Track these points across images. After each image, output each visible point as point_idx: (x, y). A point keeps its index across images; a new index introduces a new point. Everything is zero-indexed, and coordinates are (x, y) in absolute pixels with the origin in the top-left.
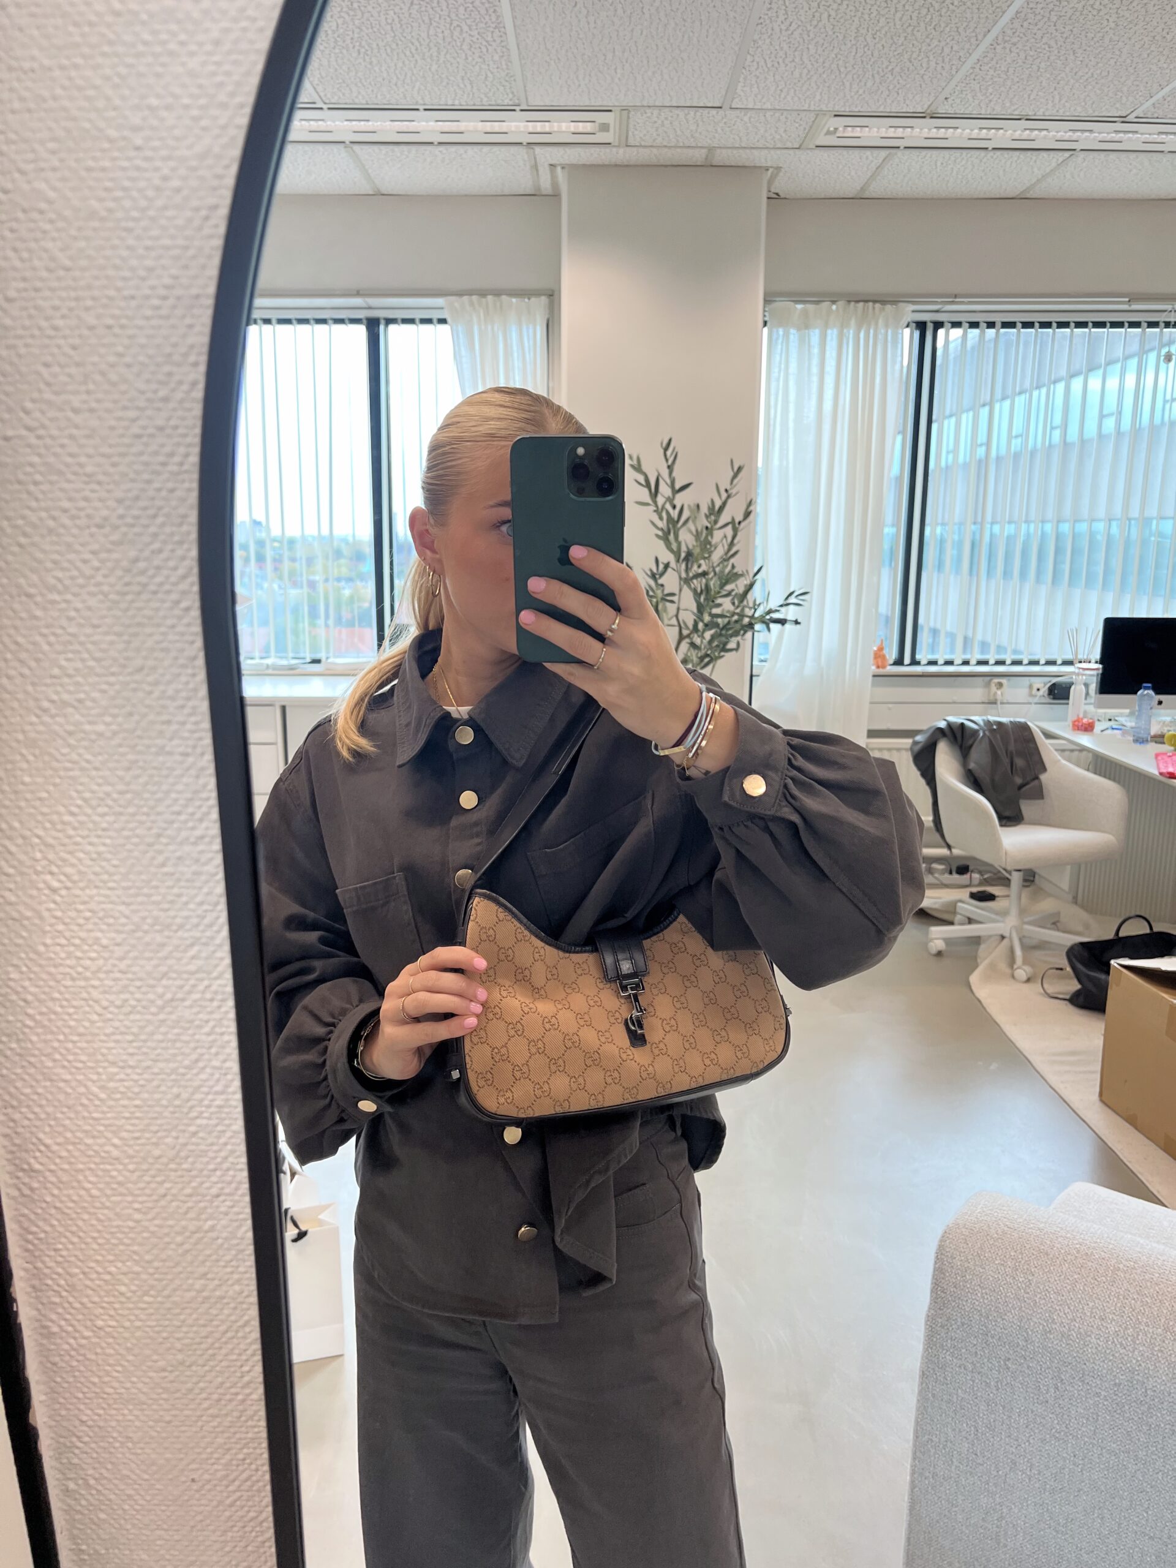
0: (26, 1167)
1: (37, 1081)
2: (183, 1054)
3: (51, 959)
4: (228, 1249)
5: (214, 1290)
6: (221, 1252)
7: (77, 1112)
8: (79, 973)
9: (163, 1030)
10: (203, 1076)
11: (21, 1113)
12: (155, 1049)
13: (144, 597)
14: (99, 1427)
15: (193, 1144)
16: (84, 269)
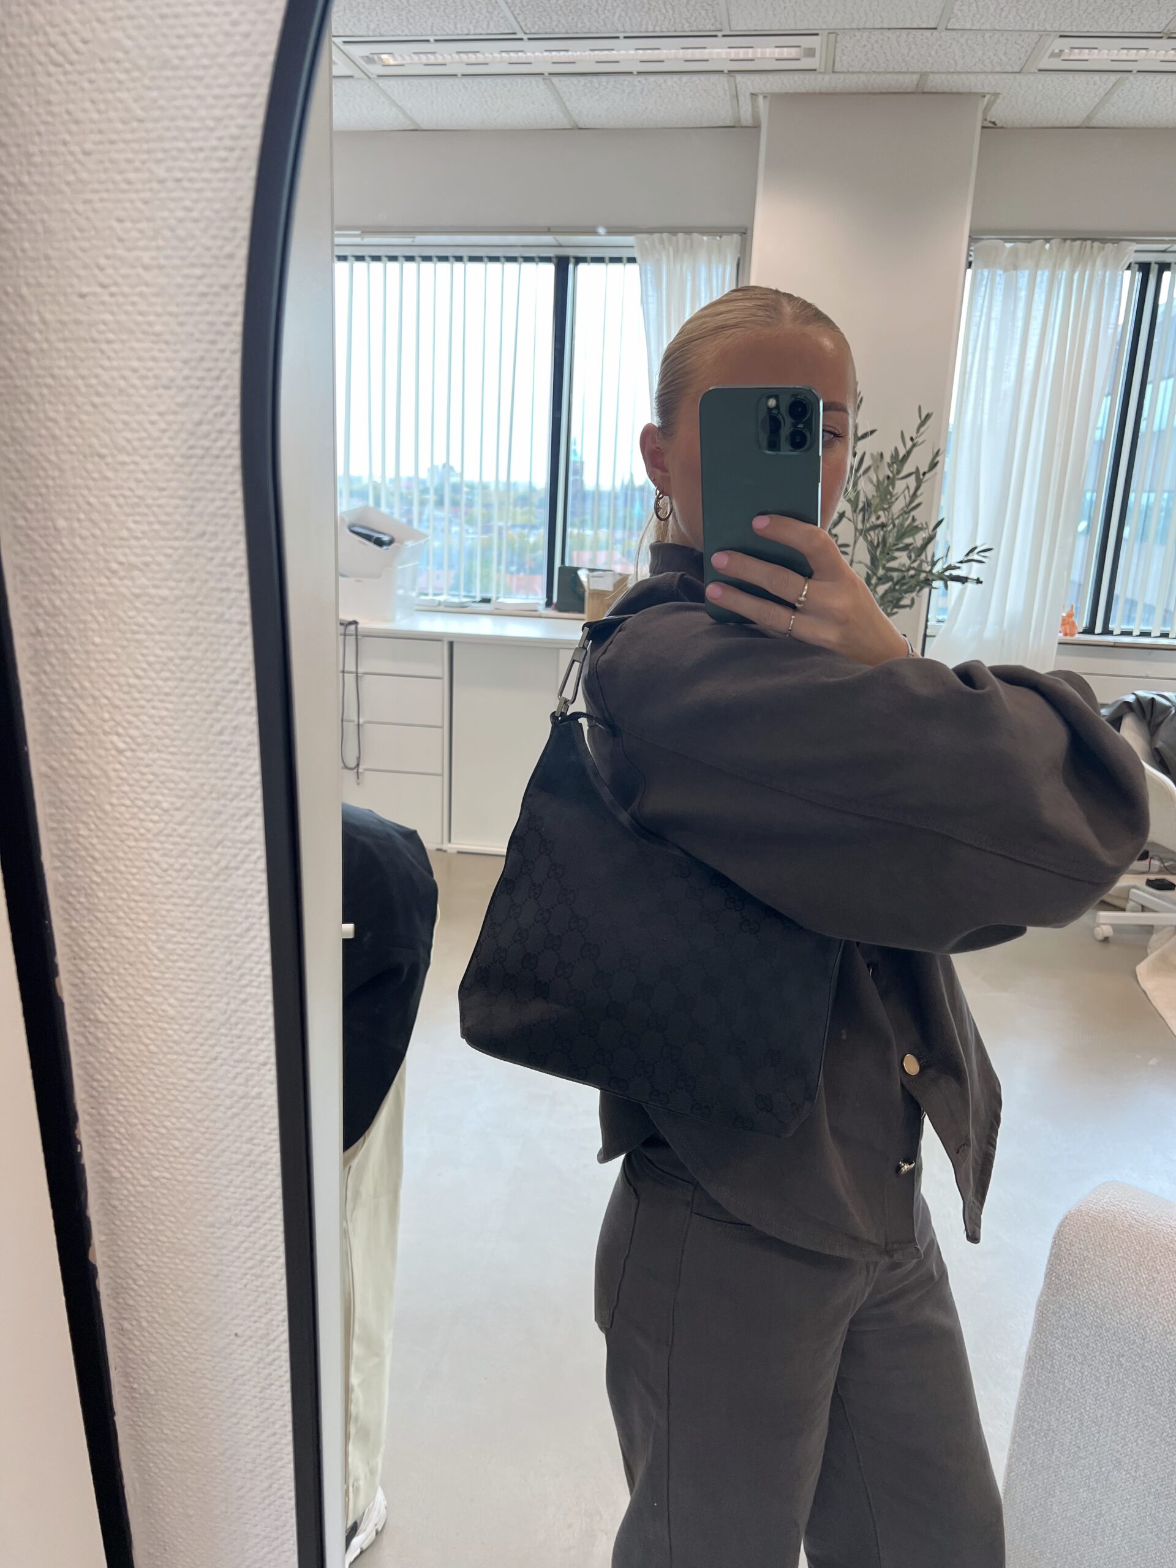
0: (92, 1017)
1: (103, 936)
2: (236, 922)
3: (117, 819)
5: (259, 1155)
7: (138, 970)
8: (142, 835)
9: (217, 896)
10: (253, 946)
11: (89, 965)
12: (210, 914)
14: (153, 1273)
16: (156, 120)
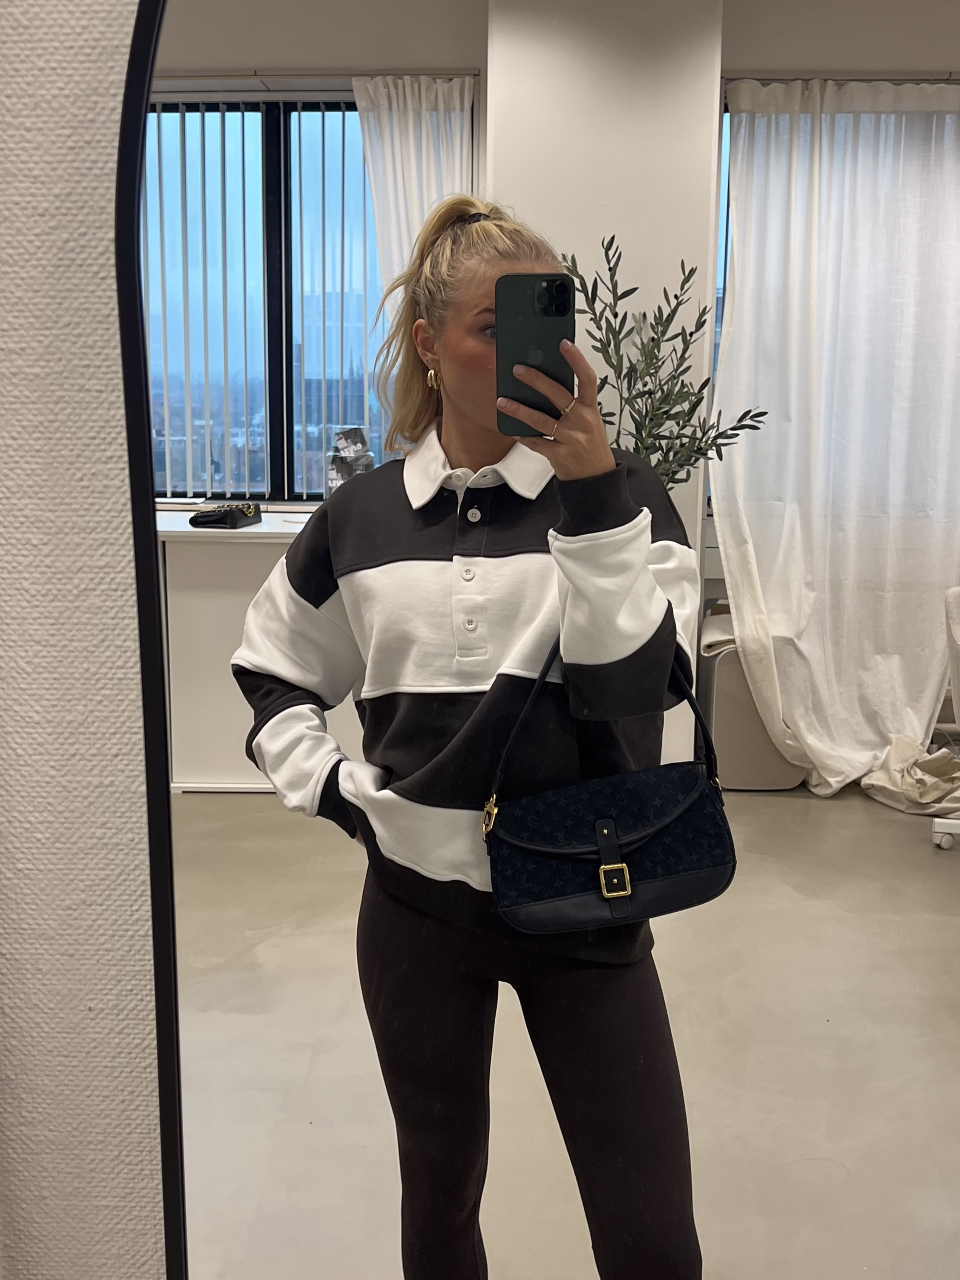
2: (93, 635)
4: (124, 802)
5: (111, 838)
6: (118, 805)
8: (14, 568)
9: (78, 614)
10: (108, 654)
12: (71, 631)
13: (73, 269)
15: (99, 711)
16: (38, 28)
